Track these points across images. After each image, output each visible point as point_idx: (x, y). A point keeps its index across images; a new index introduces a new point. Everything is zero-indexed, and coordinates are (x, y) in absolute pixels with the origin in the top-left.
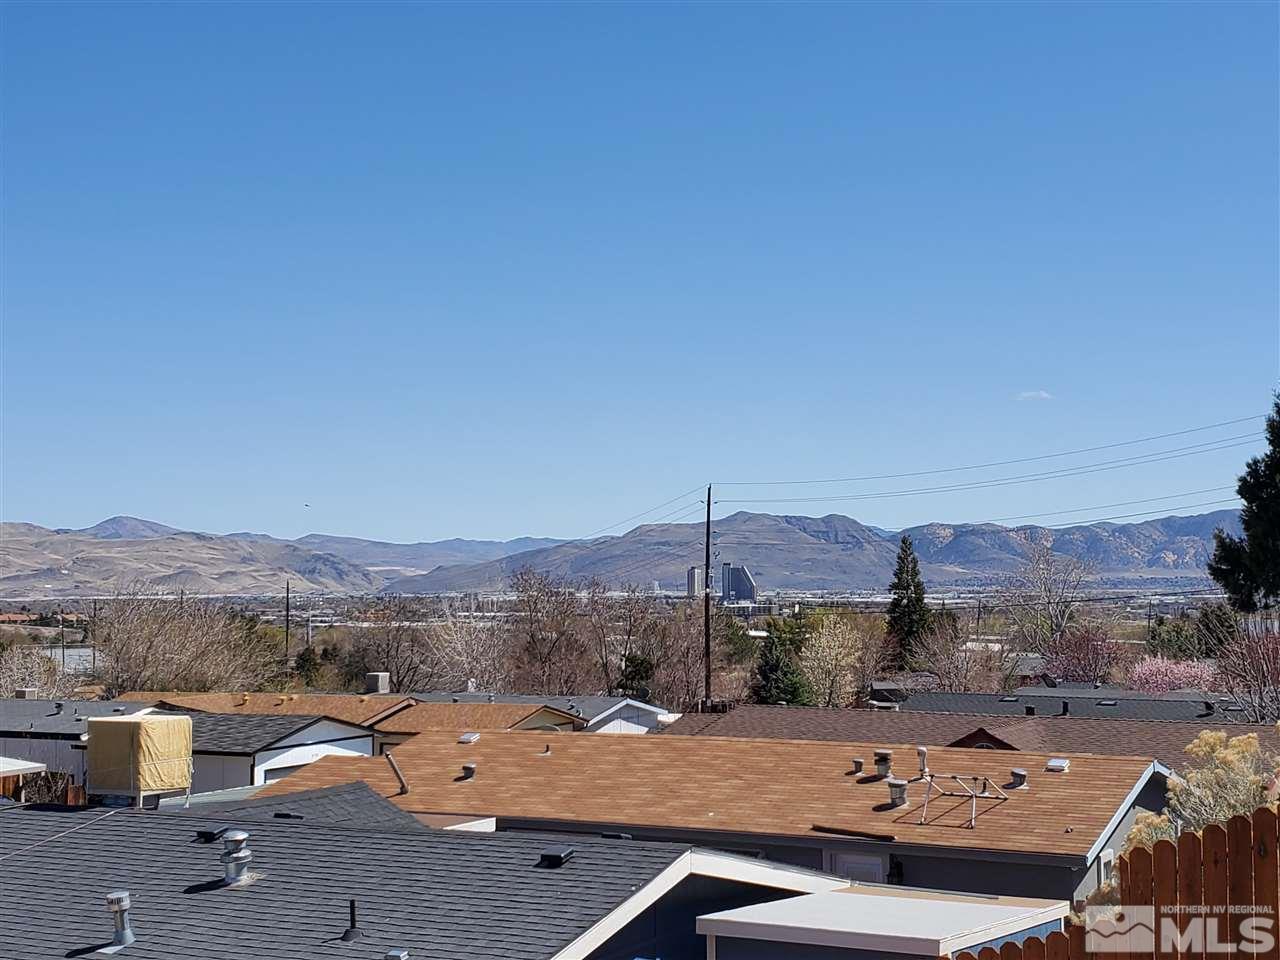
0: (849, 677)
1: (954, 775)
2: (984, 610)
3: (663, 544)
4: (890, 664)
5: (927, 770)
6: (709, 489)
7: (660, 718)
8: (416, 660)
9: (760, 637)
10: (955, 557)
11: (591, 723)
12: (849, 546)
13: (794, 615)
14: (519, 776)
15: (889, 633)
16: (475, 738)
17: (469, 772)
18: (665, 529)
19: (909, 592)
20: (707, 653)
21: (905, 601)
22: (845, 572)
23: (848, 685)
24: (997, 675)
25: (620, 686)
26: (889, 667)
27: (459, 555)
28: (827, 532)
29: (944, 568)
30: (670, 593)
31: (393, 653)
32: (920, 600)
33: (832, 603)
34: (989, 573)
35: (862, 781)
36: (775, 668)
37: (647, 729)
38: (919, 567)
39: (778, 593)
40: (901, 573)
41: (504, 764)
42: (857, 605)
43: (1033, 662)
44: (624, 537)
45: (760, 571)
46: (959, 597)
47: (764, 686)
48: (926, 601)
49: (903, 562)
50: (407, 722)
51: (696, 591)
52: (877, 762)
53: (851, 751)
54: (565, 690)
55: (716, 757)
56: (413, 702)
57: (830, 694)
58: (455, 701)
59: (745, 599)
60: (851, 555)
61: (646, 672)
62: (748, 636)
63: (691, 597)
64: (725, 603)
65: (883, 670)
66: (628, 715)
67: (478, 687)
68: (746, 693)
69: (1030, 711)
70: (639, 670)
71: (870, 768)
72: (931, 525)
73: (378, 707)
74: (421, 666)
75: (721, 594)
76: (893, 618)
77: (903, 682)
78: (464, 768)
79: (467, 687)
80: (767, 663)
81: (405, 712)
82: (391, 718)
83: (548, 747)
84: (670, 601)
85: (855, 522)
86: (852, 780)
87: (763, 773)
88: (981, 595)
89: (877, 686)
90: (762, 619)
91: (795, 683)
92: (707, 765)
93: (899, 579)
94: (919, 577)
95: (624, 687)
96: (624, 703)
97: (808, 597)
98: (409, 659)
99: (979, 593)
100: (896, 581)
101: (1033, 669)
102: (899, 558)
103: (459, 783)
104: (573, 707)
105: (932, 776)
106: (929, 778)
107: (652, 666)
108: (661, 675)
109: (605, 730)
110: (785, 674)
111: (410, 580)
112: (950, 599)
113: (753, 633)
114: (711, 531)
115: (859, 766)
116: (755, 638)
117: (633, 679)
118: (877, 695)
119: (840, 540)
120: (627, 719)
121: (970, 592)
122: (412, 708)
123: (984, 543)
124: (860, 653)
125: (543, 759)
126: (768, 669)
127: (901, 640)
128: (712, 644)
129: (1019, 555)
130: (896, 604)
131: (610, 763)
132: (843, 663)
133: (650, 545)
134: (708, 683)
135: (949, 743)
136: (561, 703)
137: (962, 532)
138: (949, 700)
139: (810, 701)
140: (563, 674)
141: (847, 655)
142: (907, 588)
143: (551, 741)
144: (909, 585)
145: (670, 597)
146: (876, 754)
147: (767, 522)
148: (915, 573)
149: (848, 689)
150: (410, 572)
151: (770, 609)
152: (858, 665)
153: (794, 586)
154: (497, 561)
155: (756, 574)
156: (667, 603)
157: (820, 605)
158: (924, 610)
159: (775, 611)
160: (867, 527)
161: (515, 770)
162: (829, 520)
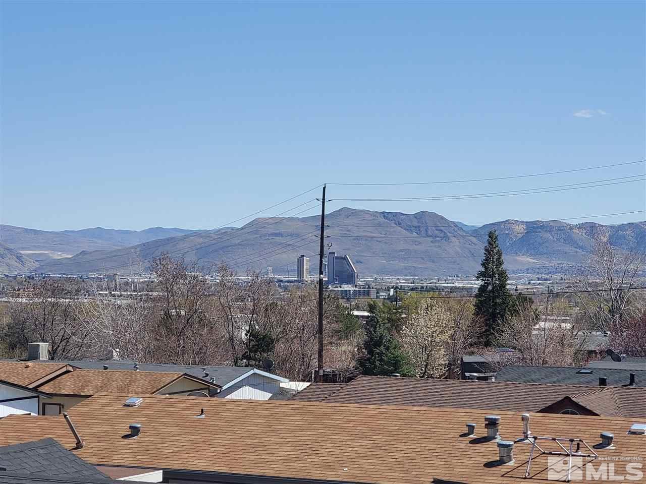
0: (442, 352)
1: (554, 437)
2: (552, 294)
3: (276, 235)
4: (477, 340)
5: (529, 432)
6: (324, 188)
7: (282, 385)
8: (69, 331)
9: (363, 317)
10: (527, 250)
11: (224, 388)
12: (438, 239)
13: (390, 298)
14: (179, 435)
15: (476, 314)
16: (138, 401)
17: (135, 431)
18: (279, 221)
19: (494, 279)
20: (320, 330)
21: (490, 287)
22: (433, 262)
23: (441, 358)
24: (569, 352)
25: (245, 357)
26: (475, 343)
27: (100, 241)
28: (419, 227)
29: (517, 258)
30: (282, 278)
31: (49, 325)
32: (503, 286)
33: (422, 287)
34: (555, 263)
35: (474, 442)
36: (378, 344)
37: (271, 395)
38: (503, 258)
39: (376, 279)
40: (488, 264)
41: (165, 425)
42: (443, 289)
43: (598, 340)
44: (242, 228)
45: (362, 260)
46: (529, 283)
47: (369, 359)
48: (507, 287)
49: (489, 253)
50: (66, 385)
51: (305, 276)
52: (487, 426)
53: (463, 416)
54: (197, 360)
55: (349, 421)
56: (70, 369)
57: (426, 366)
58: (106, 368)
59: (347, 283)
60: (440, 247)
61: (268, 346)
62: (352, 315)
63: (300, 281)
64: (330, 286)
65: (471, 345)
66: (254, 383)
67: (122, 356)
68: (354, 363)
69: (603, 382)
70: (261, 344)
71: (481, 431)
72: (507, 221)
73: (42, 372)
74: (73, 337)
75: (327, 279)
76: (481, 302)
77: (490, 356)
78: (131, 427)
79: (112, 356)
80: (372, 339)
81: (63, 377)
82: (52, 382)
83: (202, 410)
84: (282, 284)
85: (443, 218)
86: (466, 440)
87: (390, 435)
88: (548, 282)
89: (467, 359)
90: (363, 301)
91: (397, 357)
92: (342, 427)
93: (486, 268)
94: (503, 266)
95: (249, 358)
96: (251, 372)
97: (402, 282)
98: (62, 332)
99: (546, 280)
100: (483, 270)
101: (599, 345)
102: (486, 250)
103: (126, 440)
104: (207, 375)
105: (535, 438)
106: (532, 440)
107: (272, 341)
108: (280, 348)
109: (235, 395)
110: (387, 349)
111: (57, 263)
112: (522, 284)
113: (356, 313)
114: (325, 224)
115: (471, 429)
116: (357, 316)
117: (256, 352)
118: (468, 367)
119: (430, 233)
120: (254, 386)
121: (539, 279)
122: (70, 373)
123: (551, 237)
124: (452, 331)
125: (199, 421)
126: (372, 344)
127: (486, 320)
128: (324, 322)
129: (581, 247)
130: (482, 289)
131: (257, 425)
132: (438, 340)
133: (265, 236)
134: (320, 356)
135: (540, 409)
136: (197, 371)
137: (534, 228)
138: (535, 372)
139: (409, 372)
140: (196, 347)
141: (441, 333)
142: (492, 276)
143: (203, 405)
144: (494, 274)
145: (281, 281)
146: (486, 419)
147: (367, 217)
148: (500, 263)
149: (442, 362)
150: (57, 256)
151: (368, 293)
152: (449, 341)
153: (390, 272)
154: (132, 247)
155: (357, 262)
156: (280, 286)
157: (412, 289)
158: (506, 295)
159: (373, 295)
160: (453, 223)
161: (175, 430)
162: (421, 216)
